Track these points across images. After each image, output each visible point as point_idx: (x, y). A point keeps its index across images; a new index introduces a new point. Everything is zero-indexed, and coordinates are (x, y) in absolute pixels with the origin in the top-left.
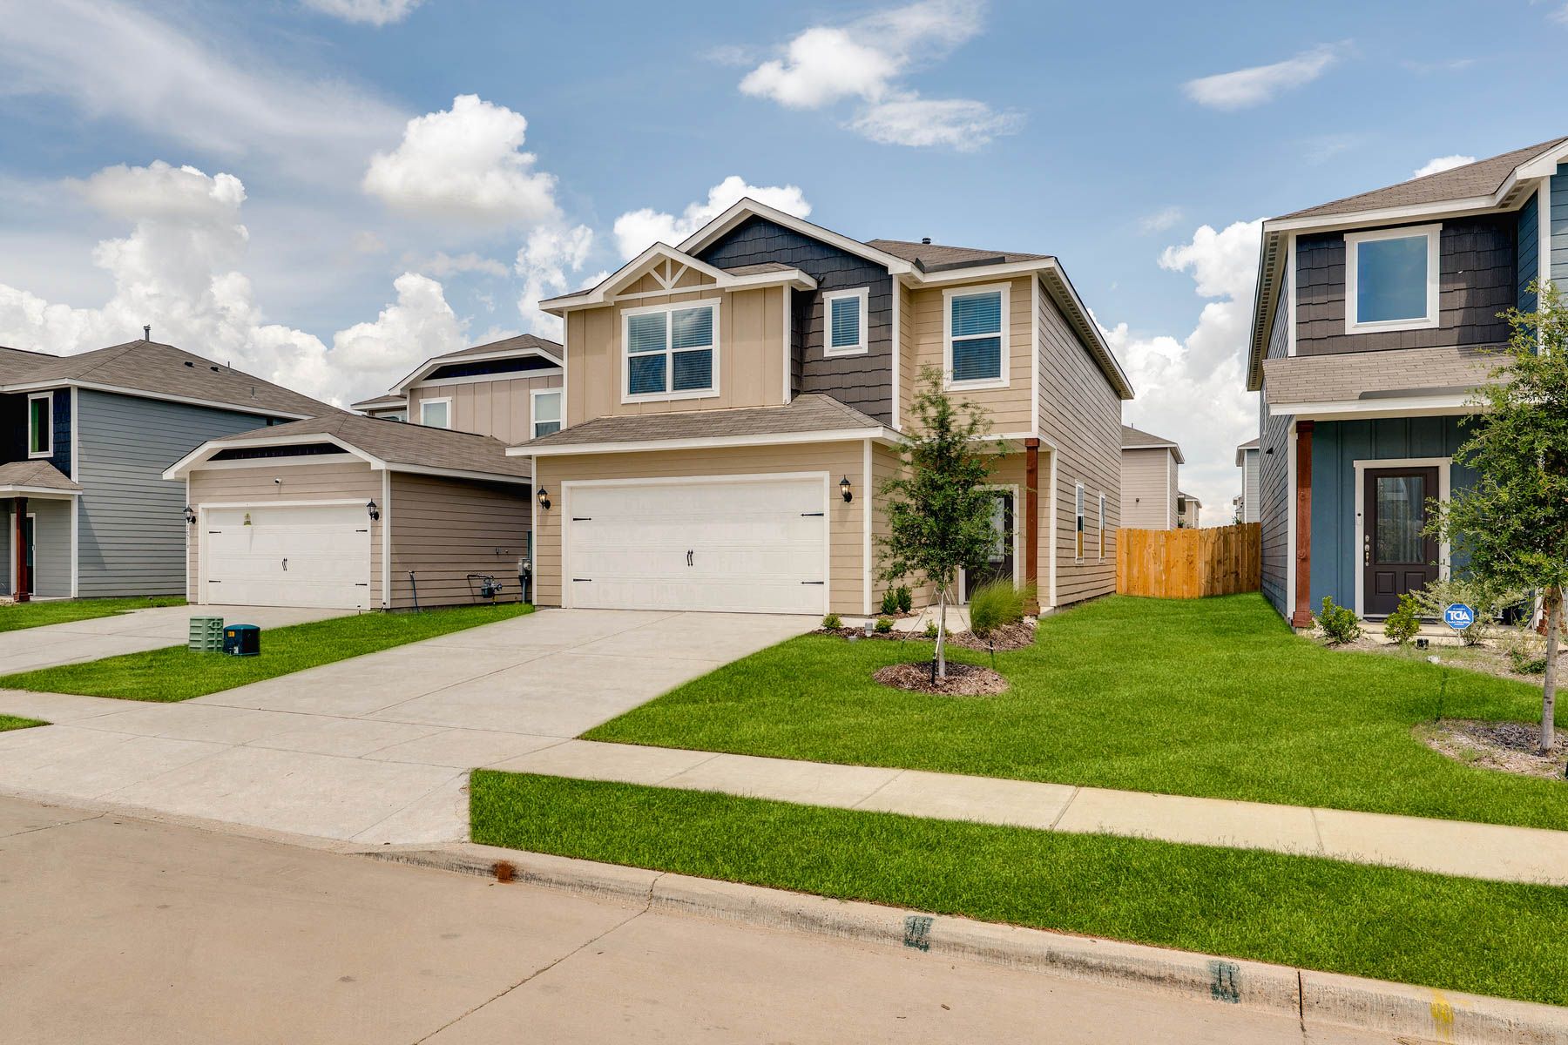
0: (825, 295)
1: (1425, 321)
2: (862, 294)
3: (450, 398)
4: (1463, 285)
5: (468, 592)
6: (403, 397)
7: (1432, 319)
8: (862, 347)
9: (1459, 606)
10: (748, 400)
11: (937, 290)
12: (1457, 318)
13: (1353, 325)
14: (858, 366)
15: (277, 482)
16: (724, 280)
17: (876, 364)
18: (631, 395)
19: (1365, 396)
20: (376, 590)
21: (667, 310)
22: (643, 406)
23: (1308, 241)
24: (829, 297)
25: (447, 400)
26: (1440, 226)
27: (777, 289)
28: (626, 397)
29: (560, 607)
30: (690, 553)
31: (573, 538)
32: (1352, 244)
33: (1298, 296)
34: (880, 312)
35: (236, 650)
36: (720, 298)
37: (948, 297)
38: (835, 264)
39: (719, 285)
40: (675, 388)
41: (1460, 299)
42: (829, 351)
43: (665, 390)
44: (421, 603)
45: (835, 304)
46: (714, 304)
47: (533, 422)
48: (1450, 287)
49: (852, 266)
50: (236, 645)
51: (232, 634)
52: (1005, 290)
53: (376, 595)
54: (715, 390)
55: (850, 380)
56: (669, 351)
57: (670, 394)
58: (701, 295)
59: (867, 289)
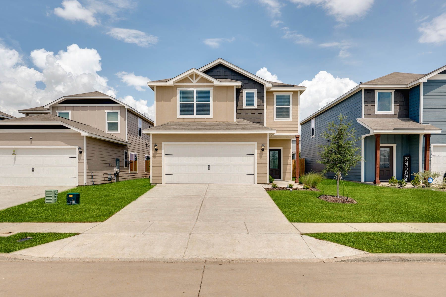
0: (243, 90)
1: (391, 112)
2: (255, 91)
3: (71, 111)
4: (399, 105)
5: (103, 179)
6: (49, 110)
7: (392, 112)
8: (255, 107)
9: (430, 178)
10: (222, 119)
11: (272, 92)
12: (397, 112)
13: (376, 112)
14: (253, 112)
15: (31, 138)
16: (217, 82)
17: (260, 112)
18: (180, 115)
19: (395, 129)
20: (80, 179)
21: (194, 90)
22: (185, 119)
23: (367, 90)
24: (245, 91)
25: (69, 112)
26: (394, 90)
27: (232, 87)
28: (179, 116)
29: (162, 183)
30: (209, 166)
31: (166, 161)
32: (376, 92)
33: (365, 104)
34: (260, 97)
35: (74, 202)
36: (213, 88)
37: (275, 95)
38: (246, 82)
39: (215, 84)
40: (197, 114)
41: (398, 108)
42: (245, 107)
43: (194, 115)
44: (95, 183)
45: (246, 93)
46: (211, 89)
47: (107, 122)
48: (396, 105)
49: (252, 83)
50: (73, 200)
51: (71, 196)
52: (291, 94)
53: (81, 181)
54: (211, 116)
55: (251, 116)
56: (195, 103)
57: (195, 116)
58: (206, 86)
59: (257, 90)
